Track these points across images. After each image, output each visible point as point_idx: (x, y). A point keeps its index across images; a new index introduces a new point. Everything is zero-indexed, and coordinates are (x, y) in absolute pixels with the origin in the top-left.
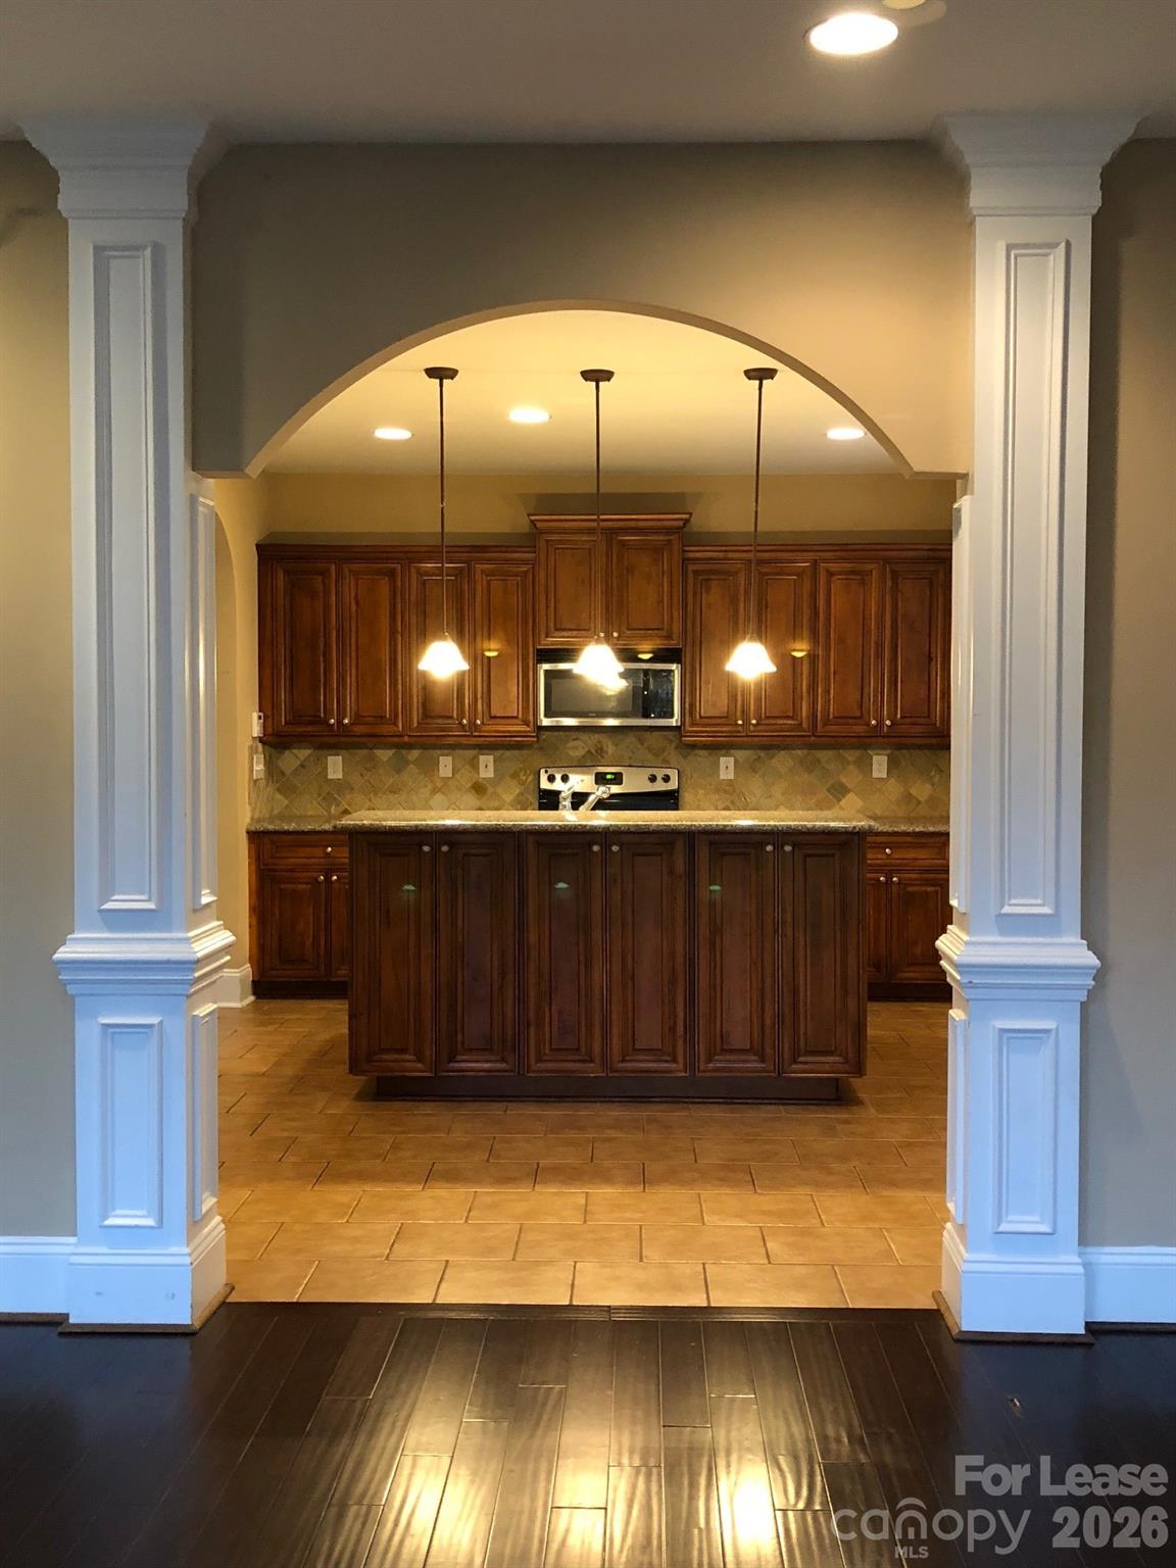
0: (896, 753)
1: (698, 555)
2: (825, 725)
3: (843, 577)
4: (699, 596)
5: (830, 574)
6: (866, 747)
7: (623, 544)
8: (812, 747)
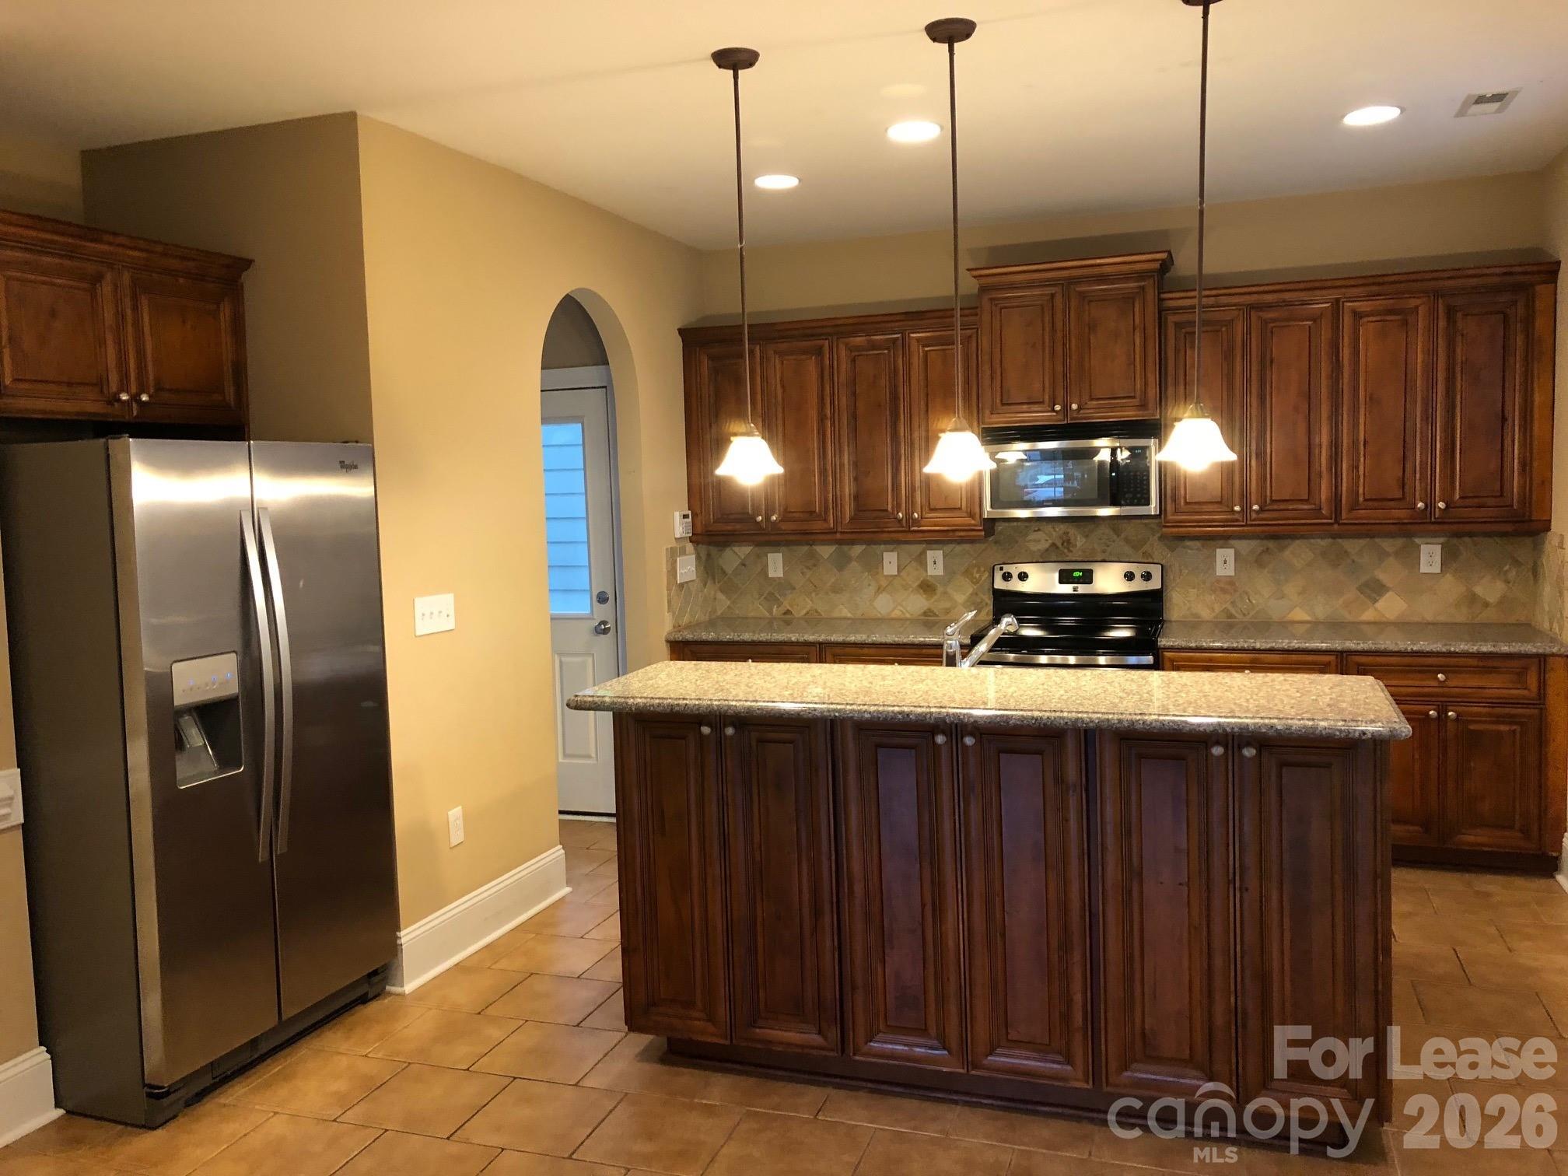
0: (1455, 541)
1: (1180, 303)
2: (1352, 509)
3: (1378, 318)
4: (1182, 353)
5: (1357, 315)
6: (1409, 535)
7: (1082, 296)
8: (1335, 536)
